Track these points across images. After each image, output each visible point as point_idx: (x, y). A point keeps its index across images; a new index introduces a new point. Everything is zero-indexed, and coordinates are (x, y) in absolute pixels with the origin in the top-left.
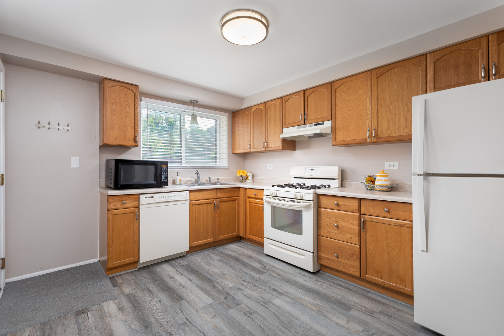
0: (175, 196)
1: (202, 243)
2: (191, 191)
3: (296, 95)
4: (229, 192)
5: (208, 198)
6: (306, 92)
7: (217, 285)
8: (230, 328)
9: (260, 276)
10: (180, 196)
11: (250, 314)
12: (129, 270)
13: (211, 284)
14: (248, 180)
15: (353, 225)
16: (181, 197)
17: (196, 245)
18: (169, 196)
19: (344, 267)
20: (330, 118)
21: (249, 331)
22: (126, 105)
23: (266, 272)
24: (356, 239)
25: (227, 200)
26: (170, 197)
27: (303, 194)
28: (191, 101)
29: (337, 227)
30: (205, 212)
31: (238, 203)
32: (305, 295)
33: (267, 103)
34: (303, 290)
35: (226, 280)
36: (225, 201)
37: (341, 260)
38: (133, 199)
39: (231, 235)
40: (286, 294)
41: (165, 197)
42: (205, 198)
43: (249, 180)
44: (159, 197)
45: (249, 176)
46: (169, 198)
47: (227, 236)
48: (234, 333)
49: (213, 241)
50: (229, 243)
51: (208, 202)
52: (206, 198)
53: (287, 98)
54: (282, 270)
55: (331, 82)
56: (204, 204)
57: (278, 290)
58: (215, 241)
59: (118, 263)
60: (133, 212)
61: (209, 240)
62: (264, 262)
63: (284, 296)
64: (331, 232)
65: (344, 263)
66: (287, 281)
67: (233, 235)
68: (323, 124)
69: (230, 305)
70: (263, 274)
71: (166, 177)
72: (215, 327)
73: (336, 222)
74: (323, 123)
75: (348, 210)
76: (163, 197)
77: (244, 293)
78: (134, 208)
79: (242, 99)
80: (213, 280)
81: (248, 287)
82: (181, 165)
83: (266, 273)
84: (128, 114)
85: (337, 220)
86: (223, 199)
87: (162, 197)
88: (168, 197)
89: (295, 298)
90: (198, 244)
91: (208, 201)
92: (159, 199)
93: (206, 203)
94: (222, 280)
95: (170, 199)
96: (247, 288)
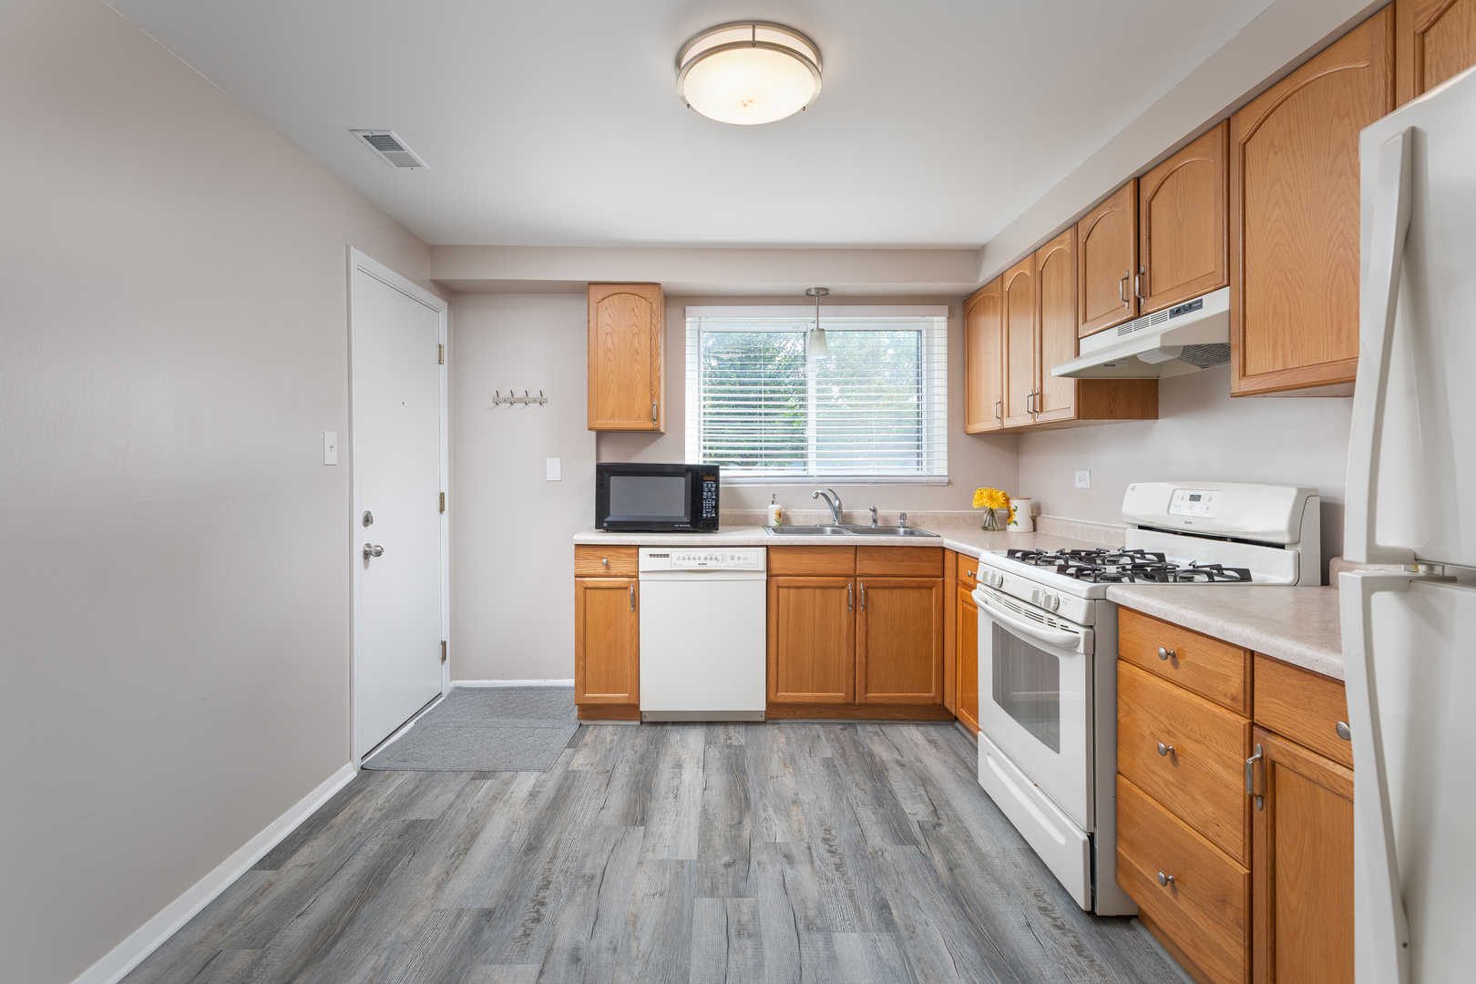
0: (725, 559)
1: (807, 700)
2: (769, 548)
3: (1111, 204)
4: (902, 561)
5: (827, 572)
6: (1142, 181)
7: (749, 823)
8: (658, 939)
9: (889, 848)
10: (739, 559)
11: (739, 931)
12: (622, 720)
13: (736, 814)
14: (1013, 525)
15: (1226, 766)
16: (742, 561)
17: (788, 701)
18: (709, 557)
19: (1192, 941)
20: (1221, 277)
21: (687, 972)
22: (634, 335)
23: (923, 842)
24: (1233, 835)
25: (895, 585)
26: (711, 559)
27: (1062, 596)
28: (808, 293)
29: (1173, 754)
30: (817, 611)
31: (940, 597)
32: (966, 969)
33: (1040, 251)
34: (979, 951)
35: (783, 818)
36: (889, 588)
37: (1183, 904)
38: (624, 555)
39: (913, 697)
40: (905, 934)
41: (697, 557)
42: (819, 572)
43: (1015, 522)
44: (681, 557)
45: (1015, 511)
46: (708, 562)
47: (894, 698)
48: (652, 956)
49: (843, 701)
50: (908, 720)
51: (829, 585)
52: (820, 570)
53: (1089, 222)
54: (982, 860)
55: (1227, 116)
56: (815, 588)
57: (894, 911)
58: (850, 704)
59: (594, 698)
60: (625, 586)
61: (830, 697)
62: (953, 809)
63: (887, 938)
64: (1154, 773)
65: (1195, 924)
66: (957, 898)
67: (917, 697)
68: (1201, 307)
69: (720, 886)
70: (903, 844)
71: (713, 507)
72: (632, 918)
73: (1169, 732)
74: (1201, 301)
75: (1208, 693)
76: (692, 557)
77: (789, 872)
78: (626, 579)
79: (976, 253)
80: (753, 807)
81: (817, 862)
82: (804, 473)
83: (917, 843)
84: (638, 354)
85: (1174, 727)
86: (880, 578)
87: (689, 559)
88: (706, 559)
89: (919, 960)
90: (796, 700)
91: (828, 581)
92: (681, 561)
93: (819, 585)
94: (774, 816)
95: (711, 565)
96: (812, 862)
